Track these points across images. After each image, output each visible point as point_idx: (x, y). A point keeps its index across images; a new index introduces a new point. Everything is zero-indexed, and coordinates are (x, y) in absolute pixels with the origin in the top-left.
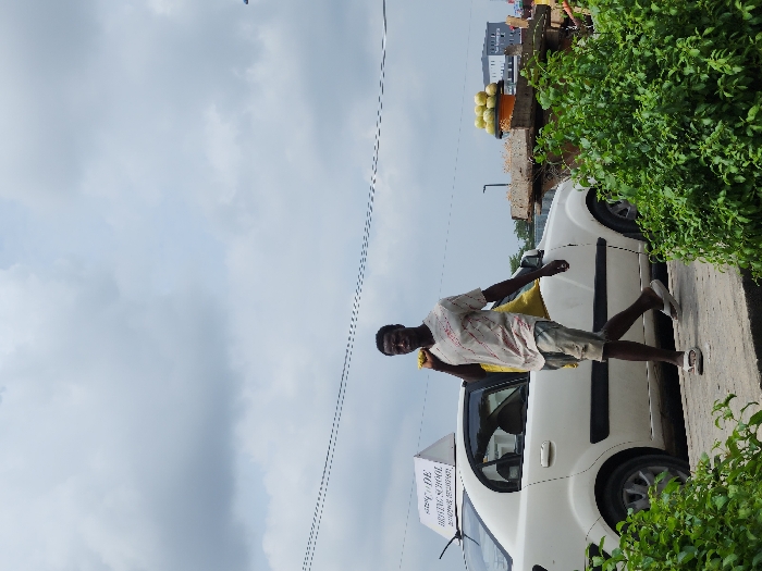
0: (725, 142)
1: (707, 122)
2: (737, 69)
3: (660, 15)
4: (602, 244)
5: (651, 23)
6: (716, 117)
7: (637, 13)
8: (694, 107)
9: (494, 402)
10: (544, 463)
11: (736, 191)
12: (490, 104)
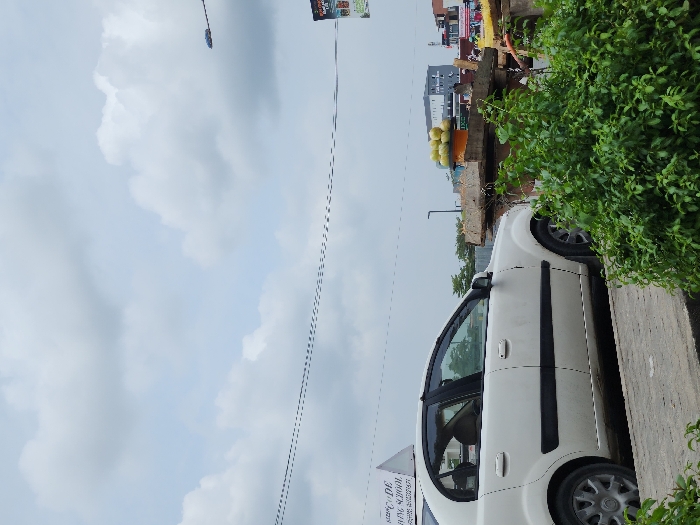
0: (680, 174)
1: (663, 154)
2: (689, 105)
3: (614, 55)
4: (545, 266)
5: (606, 63)
6: (672, 150)
7: (594, 53)
8: (650, 140)
9: (449, 414)
10: (499, 473)
11: (689, 220)
12: (444, 139)
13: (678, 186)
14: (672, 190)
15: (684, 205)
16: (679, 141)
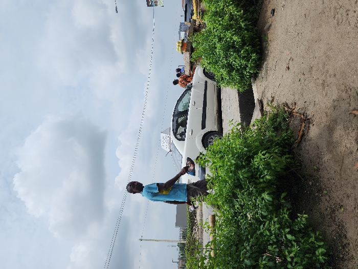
0: (236, 58)
1: (232, 53)
2: (240, 40)
3: (222, 24)
4: (206, 82)
5: (220, 27)
6: (234, 52)
7: (217, 24)
8: (229, 49)
9: (180, 120)
10: (190, 134)
11: (238, 70)
12: (180, 45)
13: (235, 62)
14: (234, 63)
15: (236, 67)
16: (236, 50)
